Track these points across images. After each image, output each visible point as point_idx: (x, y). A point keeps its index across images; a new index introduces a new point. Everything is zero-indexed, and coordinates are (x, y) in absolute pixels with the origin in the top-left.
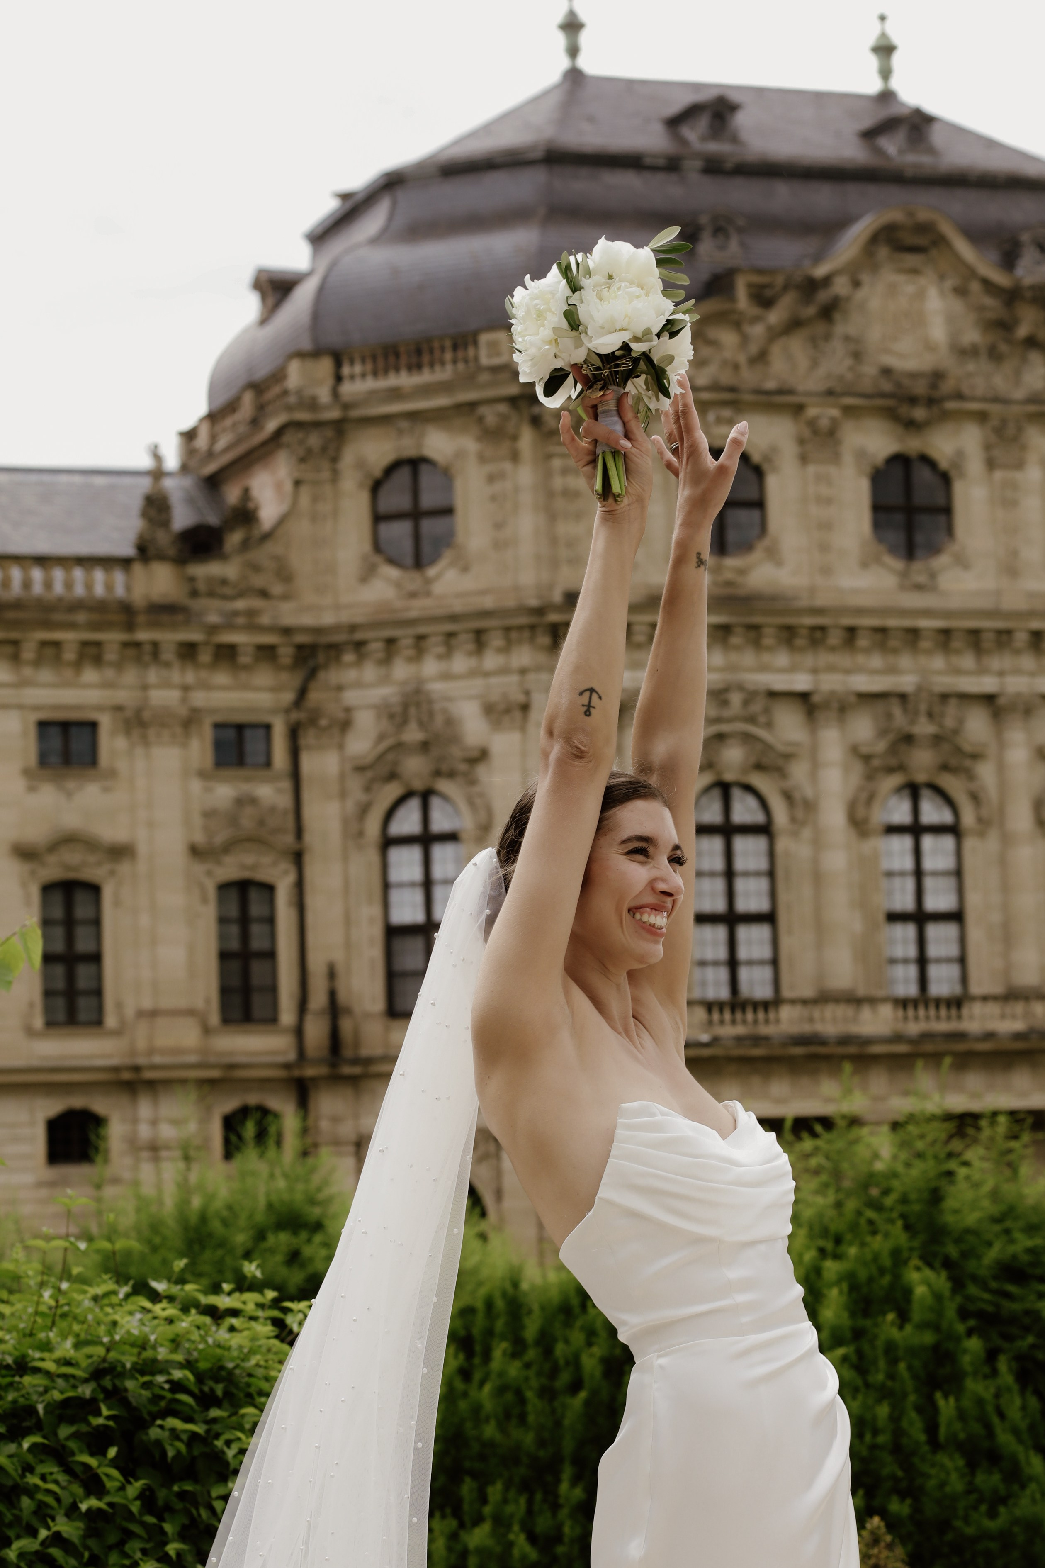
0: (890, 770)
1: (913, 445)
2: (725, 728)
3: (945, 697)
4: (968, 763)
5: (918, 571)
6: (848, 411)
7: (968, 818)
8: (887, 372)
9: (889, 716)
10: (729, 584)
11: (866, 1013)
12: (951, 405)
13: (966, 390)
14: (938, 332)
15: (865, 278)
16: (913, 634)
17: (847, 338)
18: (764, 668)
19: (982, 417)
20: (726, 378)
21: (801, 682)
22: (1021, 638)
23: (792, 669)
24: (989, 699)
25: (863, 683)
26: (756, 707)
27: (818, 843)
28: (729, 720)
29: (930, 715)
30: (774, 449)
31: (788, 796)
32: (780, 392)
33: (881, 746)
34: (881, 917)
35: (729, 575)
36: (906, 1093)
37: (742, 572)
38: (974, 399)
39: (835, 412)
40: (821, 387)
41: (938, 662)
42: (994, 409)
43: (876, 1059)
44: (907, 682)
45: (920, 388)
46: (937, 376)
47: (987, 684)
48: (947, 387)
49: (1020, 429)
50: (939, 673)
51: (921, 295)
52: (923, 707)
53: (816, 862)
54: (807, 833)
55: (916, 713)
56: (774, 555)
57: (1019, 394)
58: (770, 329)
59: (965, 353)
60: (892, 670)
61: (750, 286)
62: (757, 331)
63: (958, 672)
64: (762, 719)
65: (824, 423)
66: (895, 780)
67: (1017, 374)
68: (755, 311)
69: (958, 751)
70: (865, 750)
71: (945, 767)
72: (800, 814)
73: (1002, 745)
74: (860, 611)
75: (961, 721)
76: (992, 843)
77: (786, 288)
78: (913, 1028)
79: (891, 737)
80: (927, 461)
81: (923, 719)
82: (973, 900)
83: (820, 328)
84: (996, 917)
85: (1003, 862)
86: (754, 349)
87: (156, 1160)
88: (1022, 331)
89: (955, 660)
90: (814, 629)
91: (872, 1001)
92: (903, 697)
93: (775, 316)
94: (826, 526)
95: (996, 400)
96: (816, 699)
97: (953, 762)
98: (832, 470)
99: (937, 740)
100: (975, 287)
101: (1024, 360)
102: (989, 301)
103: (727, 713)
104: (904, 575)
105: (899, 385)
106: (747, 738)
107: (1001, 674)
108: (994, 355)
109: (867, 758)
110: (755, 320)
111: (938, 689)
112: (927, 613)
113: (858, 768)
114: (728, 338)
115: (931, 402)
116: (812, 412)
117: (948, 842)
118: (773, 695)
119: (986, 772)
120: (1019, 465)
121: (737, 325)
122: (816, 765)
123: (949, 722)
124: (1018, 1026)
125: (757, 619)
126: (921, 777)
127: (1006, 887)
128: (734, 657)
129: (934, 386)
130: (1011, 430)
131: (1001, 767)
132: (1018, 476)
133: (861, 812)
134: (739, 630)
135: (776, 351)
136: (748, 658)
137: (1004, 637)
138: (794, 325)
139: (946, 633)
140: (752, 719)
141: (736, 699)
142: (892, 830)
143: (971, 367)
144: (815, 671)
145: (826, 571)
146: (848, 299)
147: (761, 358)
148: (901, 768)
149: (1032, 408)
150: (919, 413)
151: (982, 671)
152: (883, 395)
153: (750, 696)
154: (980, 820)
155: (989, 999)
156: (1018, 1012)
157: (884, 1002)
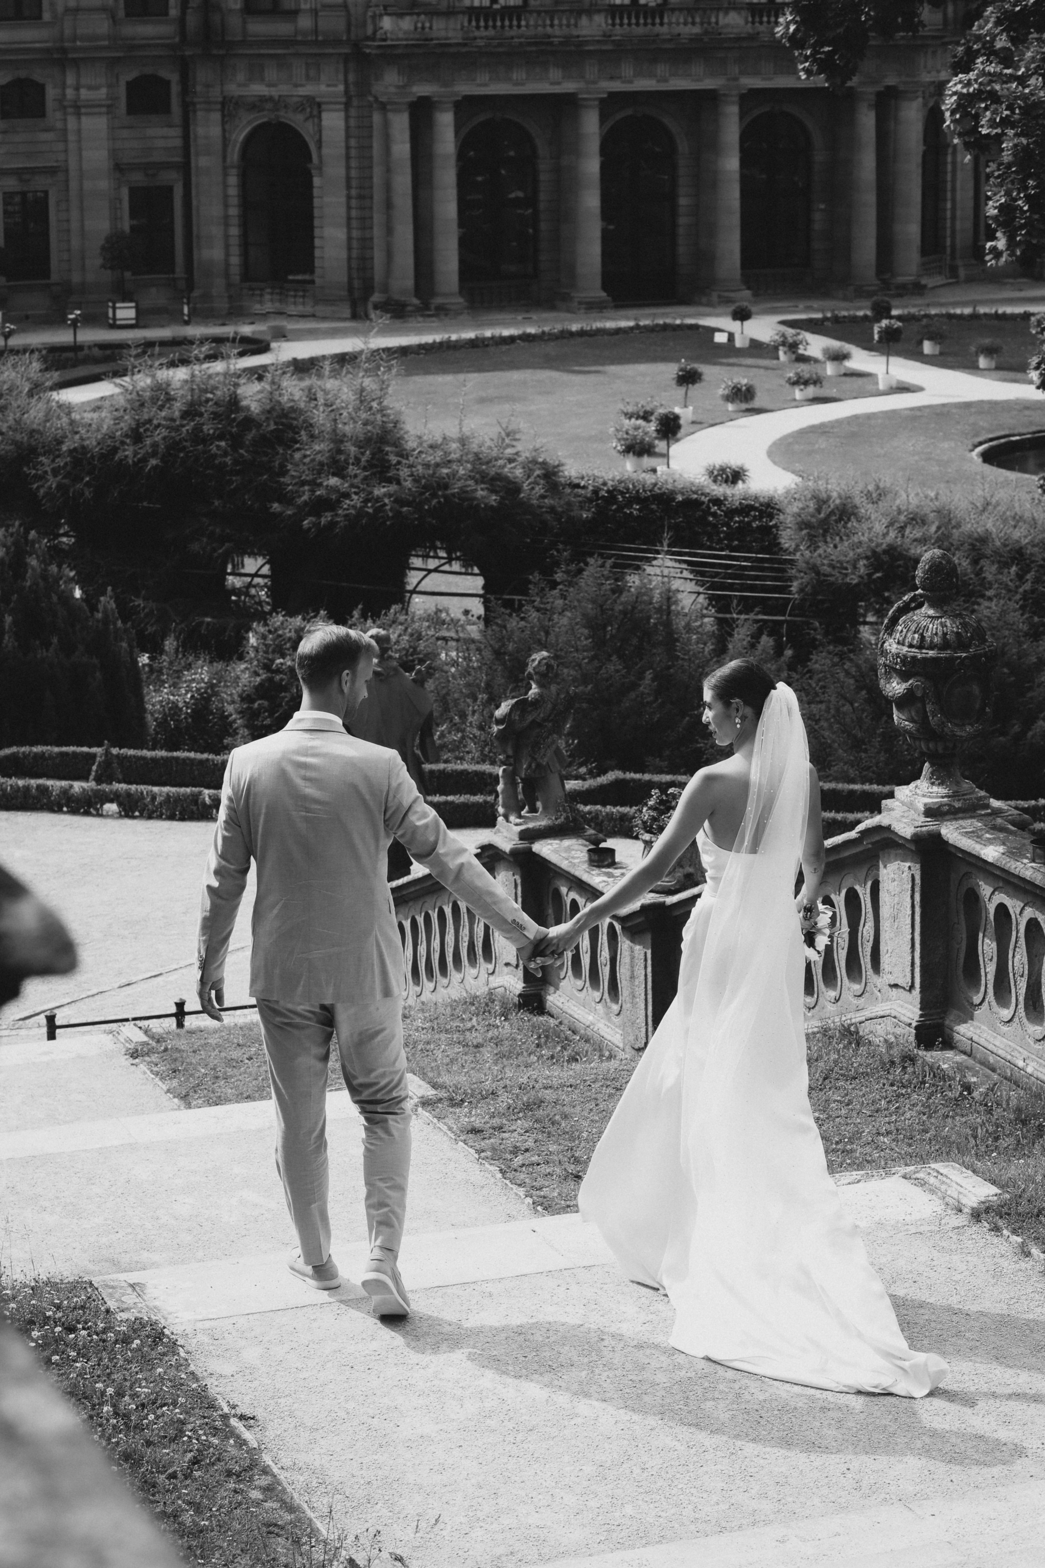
11: (584, 21)
36: (612, 78)
43: (590, 54)
78: (619, 33)
87: (78, 115)
91: (591, 11)
124: (697, 30)
155: (681, 10)
156: (698, 20)
157: (599, 11)
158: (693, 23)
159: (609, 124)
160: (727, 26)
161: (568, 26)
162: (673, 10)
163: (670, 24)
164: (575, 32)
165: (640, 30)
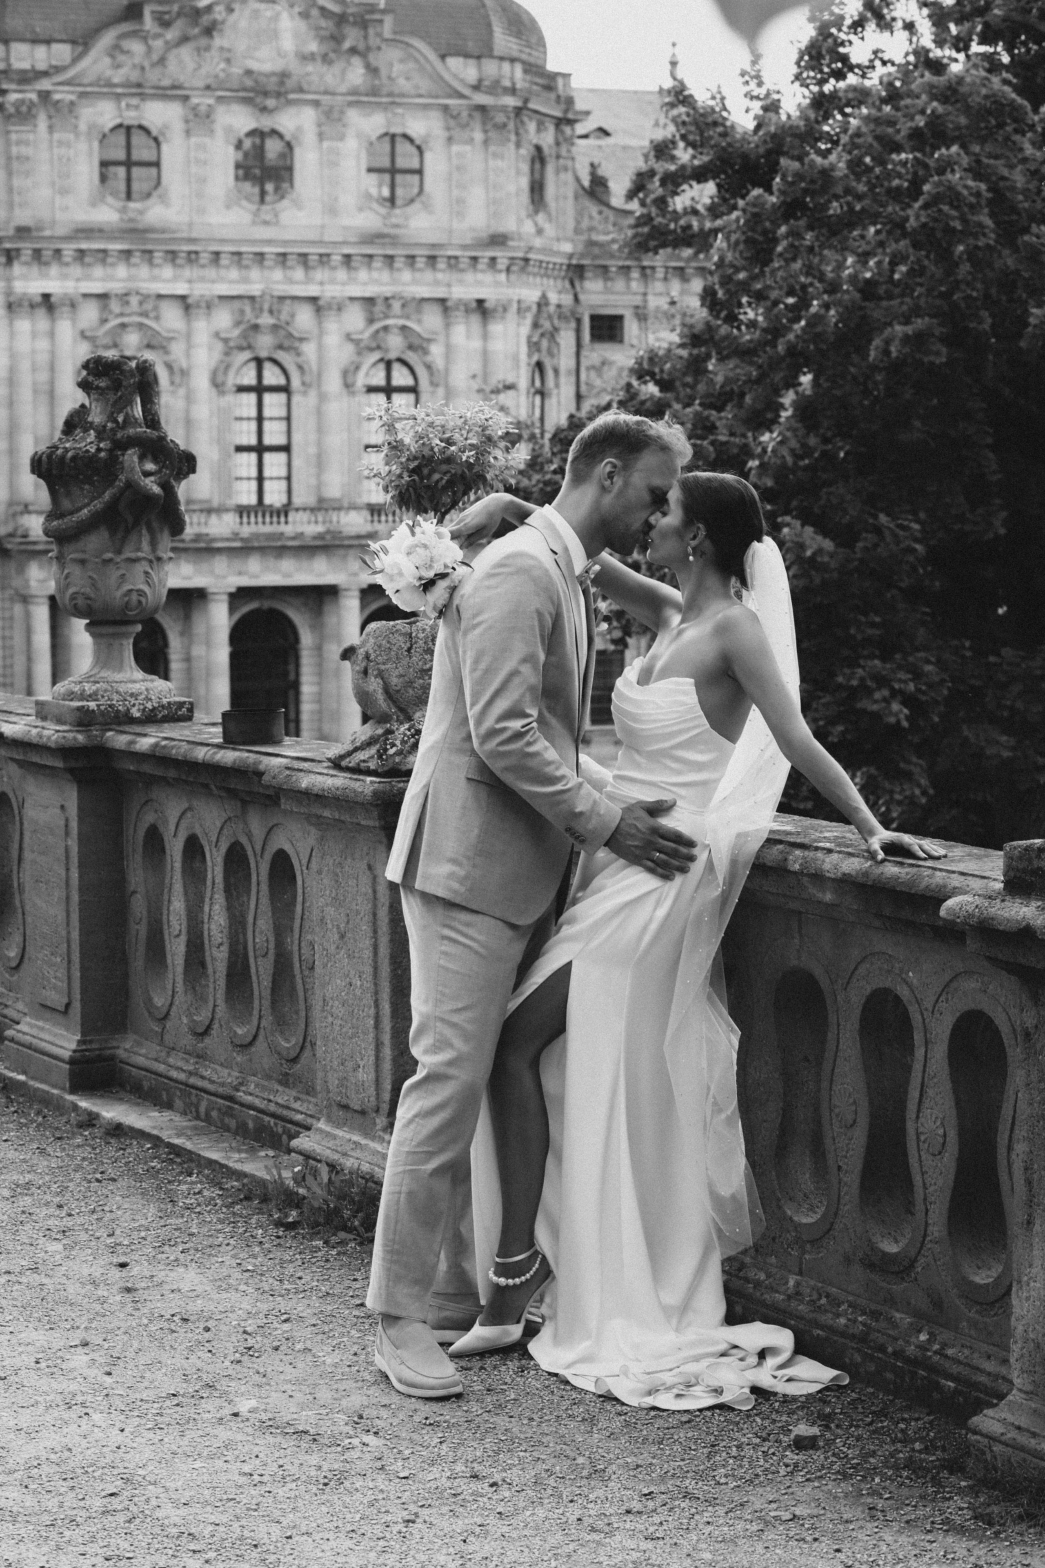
0: (241, 349)
1: (266, 123)
2: (125, 320)
3: (282, 299)
4: (297, 344)
5: (266, 212)
6: (220, 99)
7: (296, 383)
8: (249, 72)
9: (242, 312)
10: (131, 220)
11: (214, 519)
12: (292, 96)
13: (305, 87)
14: (288, 44)
15: (236, 6)
16: (260, 257)
17: (222, 49)
18: (154, 279)
19: (316, 104)
20: (135, 76)
21: (181, 289)
22: (337, 259)
23: (175, 279)
24: (314, 300)
25: (224, 289)
26: (148, 306)
27: (189, 399)
28: (129, 315)
29: (271, 312)
30: (166, 126)
31: (169, 367)
32: (174, 87)
33: (236, 332)
34: (232, 449)
35: (131, 215)
36: (240, 573)
37: (141, 212)
38: (309, 92)
39: (211, 101)
40: (201, 84)
41: (278, 274)
42: (325, 99)
43: (219, 550)
44: (255, 289)
45: (272, 84)
46: (284, 75)
47: (312, 290)
48: (290, 83)
49: (342, 112)
50: (278, 282)
51: (276, 18)
52: (266, 306)
53: (187, 412)
54: (182, 392)
55: (261, 310)
56: (164, 200)
57: (343, 89)
58: (167, 43)
59: (306, 58)
60: (246, 280)
61: (153, 12)
62: (158, 44)
63: (291, 281)
64: (152, 315)
65: (203, 109)
66: (247, 355)
67: (343, 72)
68: (157, 30)
69: (290, 335)
70: (223, 335)
71: (280, 347)
72: (177, 380)
73: (321, 333)
74: (223, 241)
75: (293, 316)
76: (312, 399)
77: (179, 14)
78: (246, 531)
79: (243, 327)
80: (275, 133)
81: (266, 314)
82: (297, 438)
83: (203, 42)
84: (312, 450)
85: (319, 413)
86: (155, 57)
88: (347, 45)
89: (289, 273)
90: (189, 253)
91: (219, 510)
92: (252, 298)
93: (171, 35)
94: (203, 180)
95: (326, 93)
96: (190, 301)
97: (286, 343)
98: (207, 140)
99: (275, 328)
100: (315, 12)
101: (349, 63)
102: (323, 23)
103: (127, 310)
104: (256, 214)
105: (256, 82)
106: (141, 326)
107: (321, 283)
108: (326, 59)
109: (226, 341)
110: (157, 36)
111: (276, 293)
112: (269, 242)
113: (219, 346)
114: (136, 47)
115: (278, 95)
116: (195, 101)
117: (282, 397)
118: (160, 297)
119: (309, 350)
120: (342, 138)
121: (145, 39)
122: (190, 346)
123: (284, 316)
124: (320, 528)
125: (149, 247)
126: (263, 354)
127: (320, 429)
128: (133, 271)
129: (282, 83)
130: (336, 115)
131: (320, 347)
132: (340, 144)
133: (220, 379)
134: (138, 254)
135: (172, 58)
136: (144, 271)
137: (324, 259)
138: (184, 39)
139: (283, 257)
140: (145, 314)
141: (134, 300)
142: (242, 389)
143: (310, 68)
144: (190, 281)
145: (202, 211)
146: (223, 22)
147: (162, 61)
148: (250, 347)
149: (350, 98)
150: (271, 103)
151: (308, 281)
152: (245, 89)
153: (145, 298)
154: (303, 384)
155: (305, 509)
156: (320, 519)
157: (227, 510)
158: (316, 522)
159: (237, 616)
160: (347, 524)
161: (199, 524)
162: (297, 510)
163: (294, 523)
164: (204, 530)
165: (267, 529)
